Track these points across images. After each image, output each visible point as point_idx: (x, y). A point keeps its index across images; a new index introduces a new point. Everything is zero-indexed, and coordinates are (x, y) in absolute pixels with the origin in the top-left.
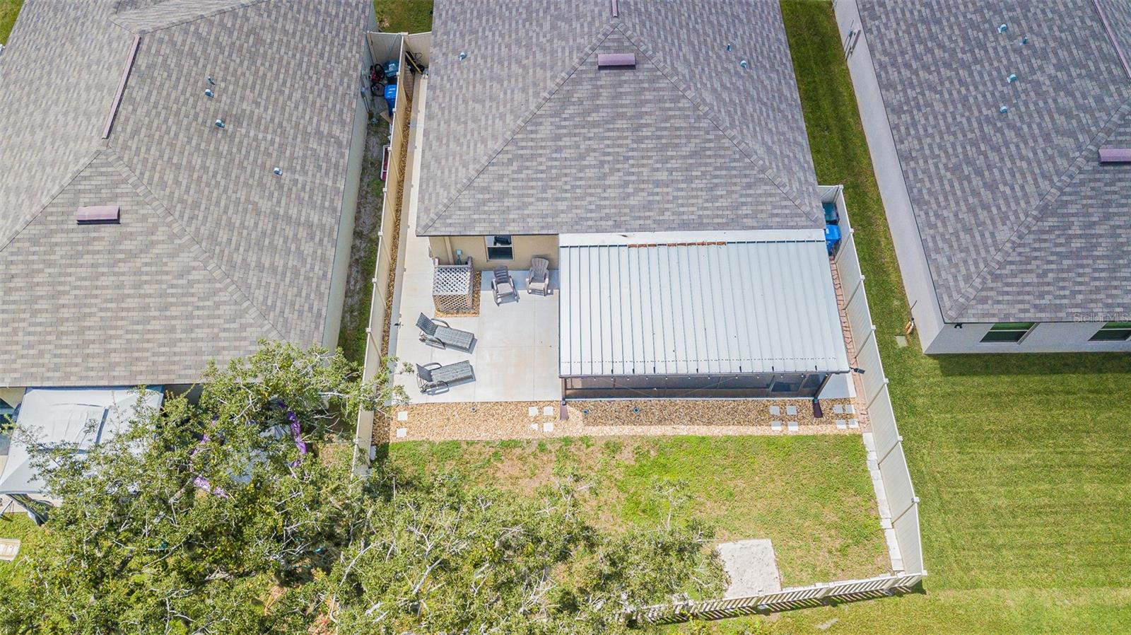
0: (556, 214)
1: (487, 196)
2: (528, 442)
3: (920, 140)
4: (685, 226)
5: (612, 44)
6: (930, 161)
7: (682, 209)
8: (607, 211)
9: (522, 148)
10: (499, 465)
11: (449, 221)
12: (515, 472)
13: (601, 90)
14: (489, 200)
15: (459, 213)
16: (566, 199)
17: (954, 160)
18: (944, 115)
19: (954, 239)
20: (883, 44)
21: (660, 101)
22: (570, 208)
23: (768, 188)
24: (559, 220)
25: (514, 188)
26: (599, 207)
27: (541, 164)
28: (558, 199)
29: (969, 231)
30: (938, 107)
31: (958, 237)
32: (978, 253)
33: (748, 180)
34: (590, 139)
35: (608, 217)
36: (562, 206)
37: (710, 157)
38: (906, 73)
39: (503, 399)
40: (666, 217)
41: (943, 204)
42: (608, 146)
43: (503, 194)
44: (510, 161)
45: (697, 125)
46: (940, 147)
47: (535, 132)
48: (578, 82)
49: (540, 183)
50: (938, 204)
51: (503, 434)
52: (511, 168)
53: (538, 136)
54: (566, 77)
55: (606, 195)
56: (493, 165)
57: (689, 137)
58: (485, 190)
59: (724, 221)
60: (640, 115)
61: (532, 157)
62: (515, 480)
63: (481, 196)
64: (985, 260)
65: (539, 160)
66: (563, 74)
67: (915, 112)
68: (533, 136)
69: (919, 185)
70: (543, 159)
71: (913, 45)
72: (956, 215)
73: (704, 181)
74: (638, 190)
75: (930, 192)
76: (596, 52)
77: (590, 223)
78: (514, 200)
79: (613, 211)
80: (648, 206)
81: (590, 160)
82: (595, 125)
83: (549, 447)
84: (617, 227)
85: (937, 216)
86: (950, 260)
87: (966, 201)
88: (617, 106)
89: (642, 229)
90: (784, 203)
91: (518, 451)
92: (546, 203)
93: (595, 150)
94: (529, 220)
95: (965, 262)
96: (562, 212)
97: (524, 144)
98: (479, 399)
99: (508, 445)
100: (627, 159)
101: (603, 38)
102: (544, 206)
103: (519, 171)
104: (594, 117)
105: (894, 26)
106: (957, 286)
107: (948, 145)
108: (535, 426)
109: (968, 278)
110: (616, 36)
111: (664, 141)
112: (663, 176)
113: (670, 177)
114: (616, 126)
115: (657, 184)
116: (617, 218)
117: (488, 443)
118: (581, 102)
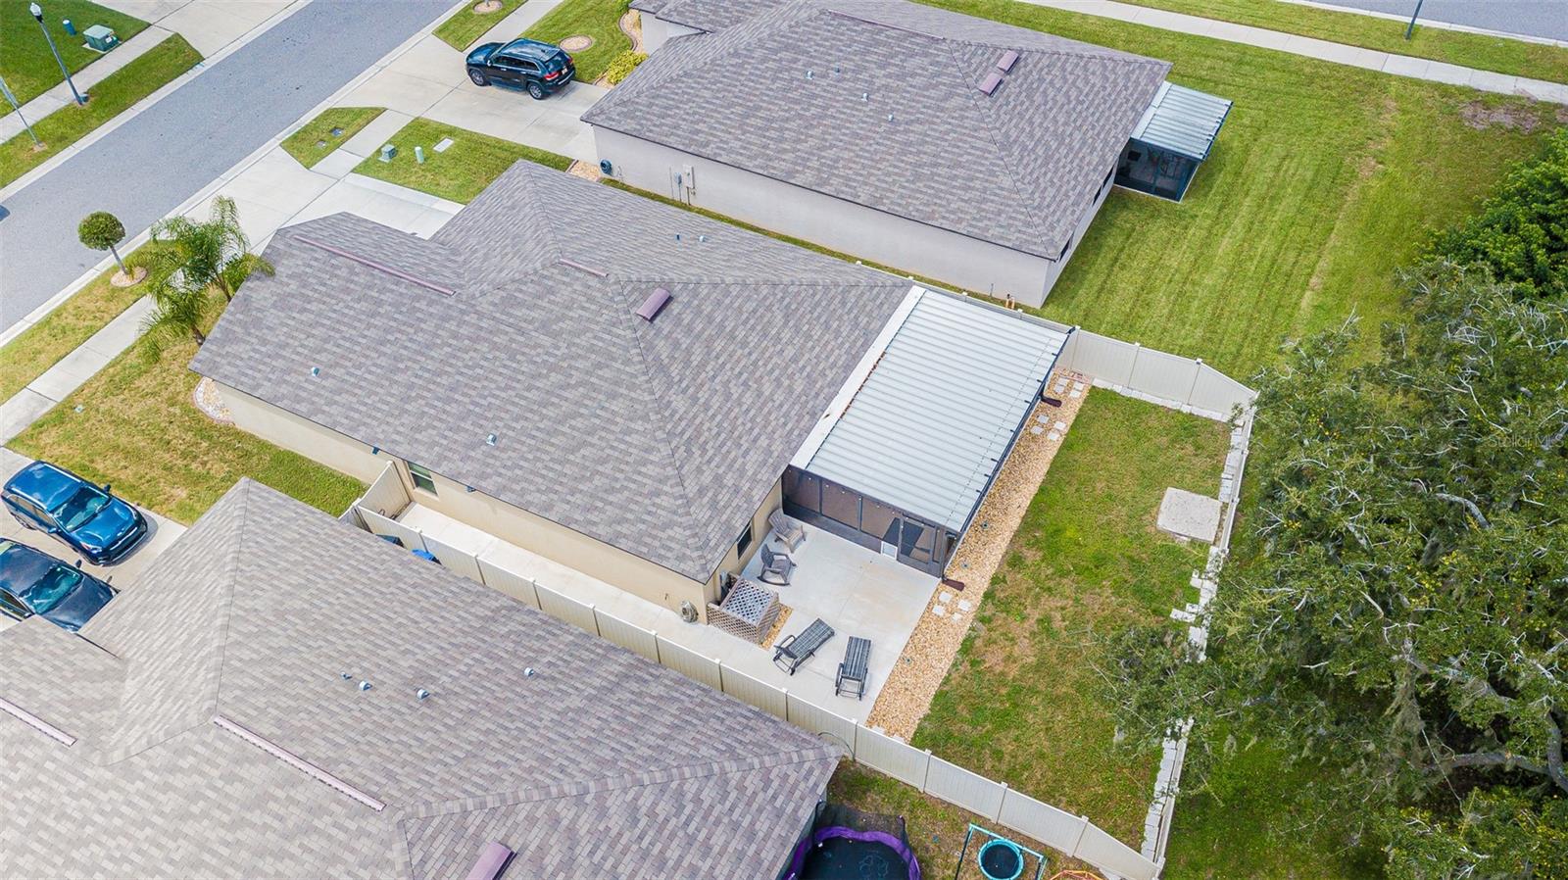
0: (768, 452)
1: (710, 494)
2: (972, 629)
3: (866, 184)
4: (848, 369)
5: (634, 297)
6: (895, 189)
7: (831, 360)
8: (793, 413)
9: (682, 433)
10: (987, 665)
11: (712, 544)
12: (1001, 655)
13: (674, 335)
14: (715, 495)
15: (709, 530)
16: (759, 435)
17: (908, 173)
18: (857, 156)
19: (983, 214)
20: (741, 154)
21: (719, 303)
22: (771, 437)
23: (853, 292)
24: (776, 454)
25: (718, 467)
26: (786, 415)
27: (710, 429)
28: (755, 441)
29: (985, 200)
30: (846, 155)
31: (984, 210)
32: (1010, 206)
33: (837, 300)
34: (714, 377)
35: (800, 417)
36: (763, 442)
37: (797, 309)
39: (910, 631)
40: (831, 376)
41: (944, 203)
42: (732, 369)
43: (718, 479)
44: (688, 451)
45: (761, 296)
46: (888, 174)
47: (675, 412)
48: (651, 347)
49: (729, 444)
50: (941, 206)
51: (952, 648)
52: (697, 455)
53: (681, 412)
54: (638, 351)
55: (778, 403)
56: (682, 466)
57: (769, 309)
58: (701, 492)
59: (862, 340)
60: (721, 326)
61: (698, 432)
62: (1009, 659)
63: (705, 500)
64: (1019, 205)
65: (705, 428)
66: (634, 351)
67: (836, 172)
68: (677, 416)
69: (911, 208)
70: (707, 425)
71: (765, 137)
72: (963, 200)
73: (817, 328)
74: (791, 377)
75: (927, 205)
76: (632, 312)
77: (796, 433)
78: (730, 474)
79: (797, 407)
80: (811, 381)
81: (736, 392)
82: (702, 365)
83: (987, 614)
84: (814, 416)
85: (953, 212)
86: (1001, 226)
87: (954, 187)
88: (698, 336)
89: (829, 399)
90: (875, 292)
91: (978, 643)
92: (751, 453)
93: (729, 381)
94: (759, 477)
95: (1011, 218)
96: (769, 446)
97: (680, 429)
98: (898, 652)
99: (967, 647)
100: (755, 363)
101: (622, 298)
102: (754, 457)
103: (704, 451)
104: (696, 360)
105: (730, 136)
106: (1030, 235)
107: (891, 169)
108: (957, 617)
109: (1028, 225)
110: (629, 288)
111: (759, 328)
112: (790, 352)
113: (797, 347)
114: (718, 350)
115: (794, 360)
116: (807, 410)
117: (954, 665)
118: (672, 358)
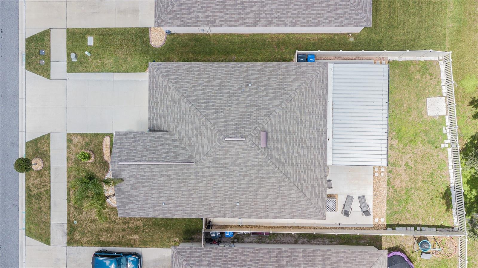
0: (320, 166)
1: (313, 193)
2: (388, 176)
4: (325, 116)
5: (257, 141)
7: (320, 117)
8: (319, 146)
9: (296, 179)
10: (396, 186)
11: (322, 207)
12: (399, 181)
13: (275, 147)
14: (315, 192)
15: (319, 204)
16: (315, 162)
21: (280, 122)
22: (318, 161)
24: (322, 165)
25: (311, 182)
26: (318, 149)
27: (302, 172)
28: (315, 165)
31: (338, 14)
32: (348, 8)
34: (293, 152)
35: (321, 146)
36: (317, 164)
37: (301, 105)
38: (251, 15)
39: (372, 186)
40: (322, 123)
41: (321, 16)
42: (296, 145)
43: (313, 186)
44: (301, 184)
45: (289, 109)
47: (290, 173)
48: (272, 156)
49: (309, 172)
51: (385, 185)
52: (303, 183)
53: (292, 172)
54: (270, 161)
55: (314, 146)
56: (302, 190)
57: (294, 112)
58: (311, 194)
59: (324, 101)
60: (285, 131)
61: (300, 175)
62: (402, 181)
63: (313, 195)
67: (273, 16)
68: (292, 175)
69: (309, 23)
71: (237, 9)
72: (328, 12)
73: (310, 107)
74: (313, 134)
75: (315, 19)
76: (260, 148)
77: (323, 153)
78: (315, 182)
79: (319, 144)
80: (318, 130)
81: (301, 152)
82: (288, 150)
83: (390, 169)
84: (325, 143)
85: (326, 19)
87: (323, 7)
88: (281, 140)
89: (326, 133)
91: (391, 180)
92: (316, 170)
93: (298, 150)
94: (322, 176)
96: (319, 163)
99: (389, 183)
100: (301, 138)
101: (254, 145)
102: (318, 171)
103: (304, 180)
104: (285, 150)
106: (358, 19)
108: (382, 174)
109: (357, 15)
110: (254, 139)
111: (295, 122)
112: (308, 124)
113: (308, 121)
114: (289, 141)
115: (310, 126)
116: (322, 142)
117: (388, 190)
118: (279, 155)
